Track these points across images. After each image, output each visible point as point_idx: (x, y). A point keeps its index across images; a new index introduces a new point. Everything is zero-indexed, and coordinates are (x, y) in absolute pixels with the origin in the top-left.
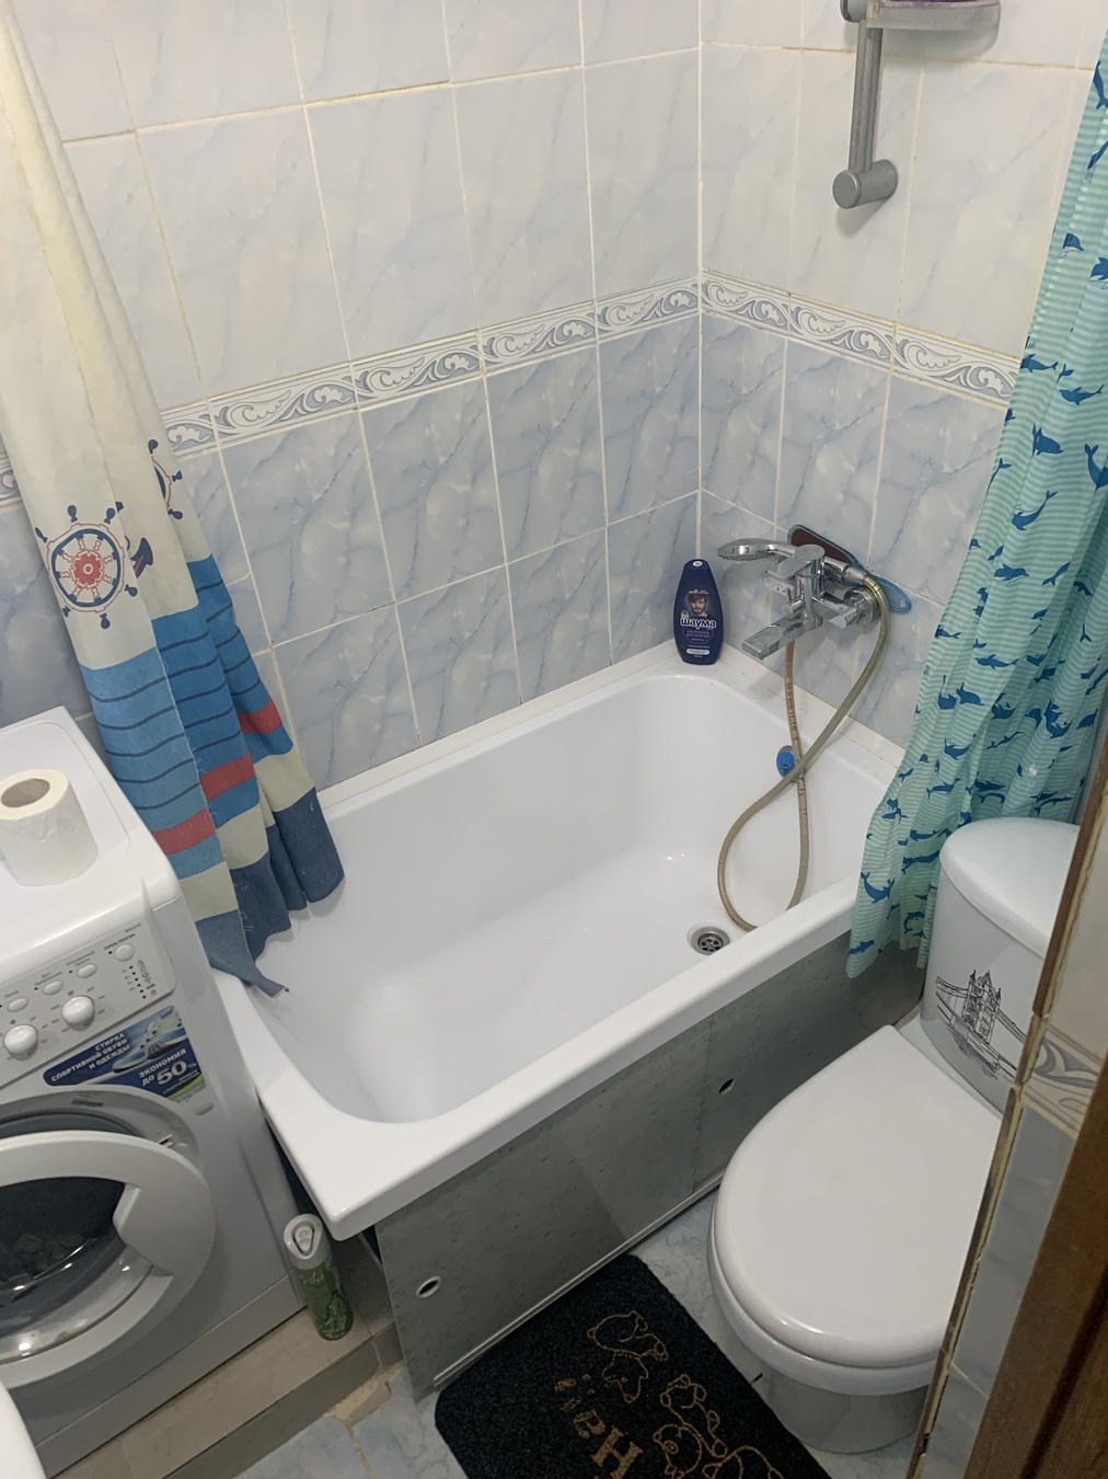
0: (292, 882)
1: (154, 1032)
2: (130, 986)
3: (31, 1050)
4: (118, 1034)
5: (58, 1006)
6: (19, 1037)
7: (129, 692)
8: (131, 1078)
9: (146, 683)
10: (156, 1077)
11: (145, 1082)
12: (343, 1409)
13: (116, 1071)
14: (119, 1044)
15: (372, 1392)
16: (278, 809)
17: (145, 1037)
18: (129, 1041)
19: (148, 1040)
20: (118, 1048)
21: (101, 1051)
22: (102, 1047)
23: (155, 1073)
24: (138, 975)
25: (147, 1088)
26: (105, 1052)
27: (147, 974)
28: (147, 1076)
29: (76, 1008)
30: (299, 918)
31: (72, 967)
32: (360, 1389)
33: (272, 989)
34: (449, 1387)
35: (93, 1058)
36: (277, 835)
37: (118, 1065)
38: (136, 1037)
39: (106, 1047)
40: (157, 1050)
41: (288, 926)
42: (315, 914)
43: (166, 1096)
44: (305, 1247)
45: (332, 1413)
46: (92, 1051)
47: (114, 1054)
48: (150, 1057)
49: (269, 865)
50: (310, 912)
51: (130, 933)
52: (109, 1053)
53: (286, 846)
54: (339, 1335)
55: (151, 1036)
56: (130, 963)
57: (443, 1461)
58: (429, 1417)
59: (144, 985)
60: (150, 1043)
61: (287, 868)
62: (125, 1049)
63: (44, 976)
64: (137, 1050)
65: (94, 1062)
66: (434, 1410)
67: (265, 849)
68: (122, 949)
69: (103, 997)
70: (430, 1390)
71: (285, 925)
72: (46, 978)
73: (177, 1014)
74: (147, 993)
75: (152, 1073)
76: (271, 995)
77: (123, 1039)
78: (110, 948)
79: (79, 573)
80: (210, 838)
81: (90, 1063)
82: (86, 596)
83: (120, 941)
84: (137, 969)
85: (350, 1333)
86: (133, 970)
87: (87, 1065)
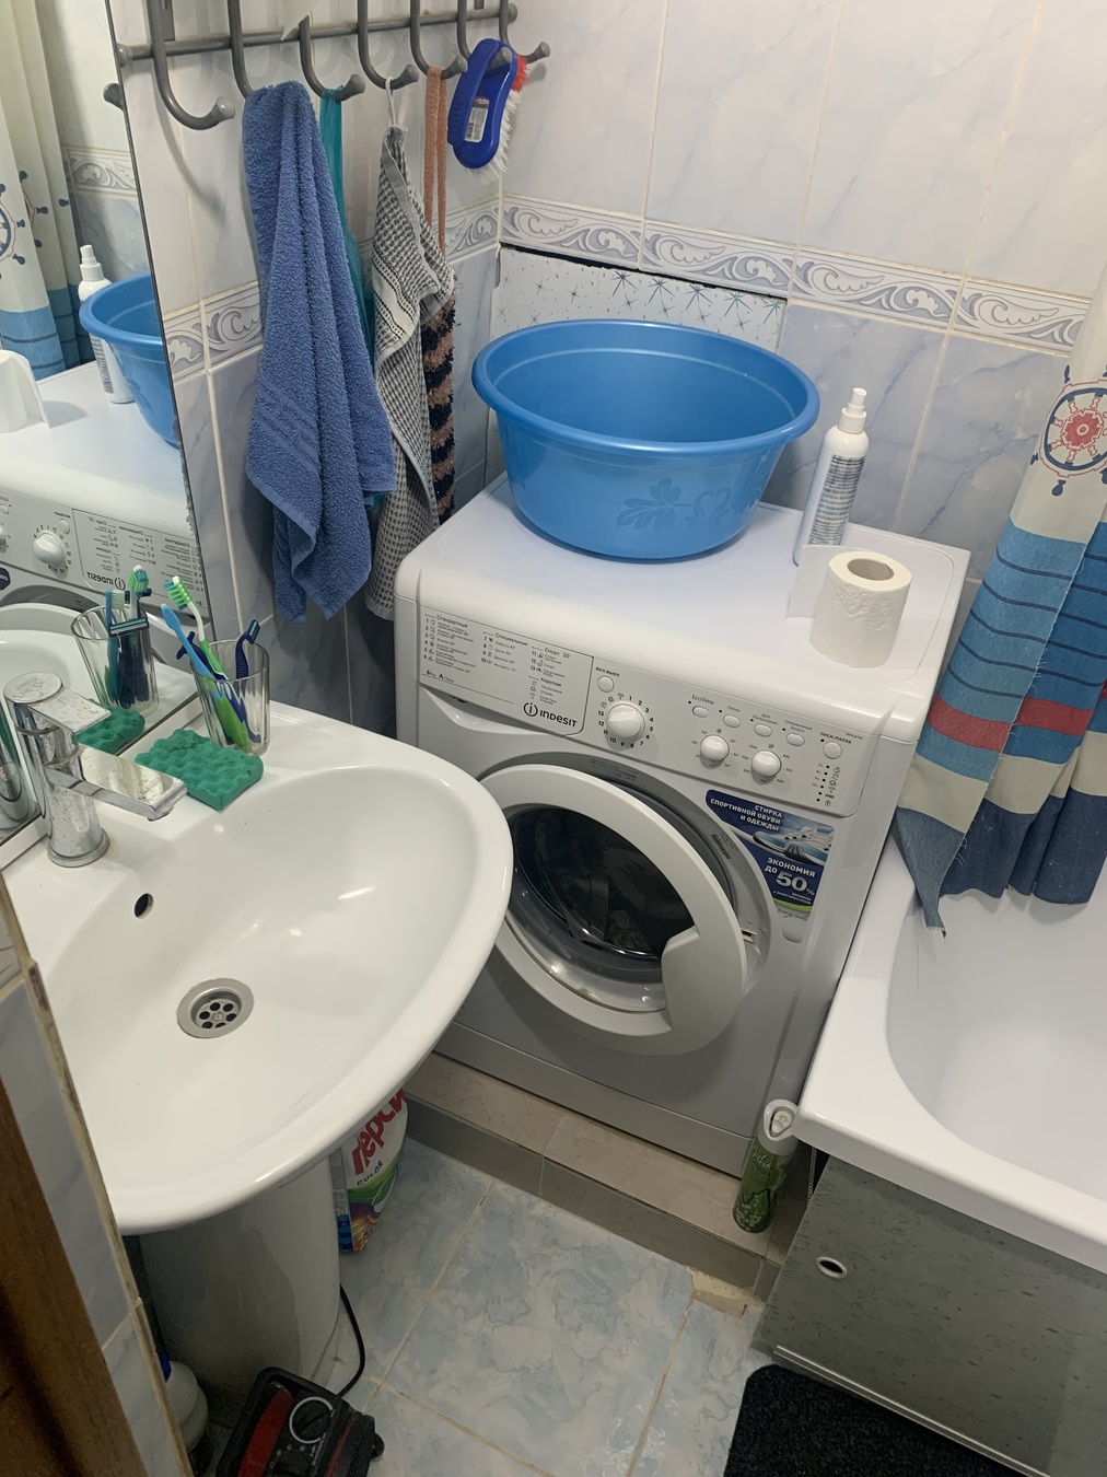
0: (1034, 863)
1: (804, 836)
2: (816, 781)
3: (714, 763)
4: (779, 812)
5: (756, 748)
6: (715, 745)
7: (1028, 567)
8: (761, 855)
9: (1049, 571)
10: (778, 874)
11: (769, 869)
12: (703, 1281)
13: (755, 839)
14: (773, 820)
15: (730, 1296)
16: (1078, 788)
17: (795, 833)
18: (781, 825)
19: (795, 838)
20: (769, 822)
21: (757, 812)
22: (760, 810)
23: (781, 869)
24: (828, 778)
25: (767, 875)
26: (759, 816)
27: (835, 784)
28: (772, 865)
29: (766, 760)
30: (1013, 899)
31: (788, 727)
32: (726, 1285)
33: (932, 920)
34: (784, 1370)
35: (748, 812)
36: (1056, 810)
37: (760, 834)
38: (790, 827)
39: (762, 813)
40: (795, 852)
41: (999, 895)
42: (1032, 912)
43: (774, 896)
44: (776, 1129)
45: (693, 1273)
46: (750, 805)
47: (764, 824)
48: (786, 853)
49: (1027, 826)
50: (1028, 905)
51: (849, 738)
52: (761, 819)
53: (1055, 827)
54: (744, 1226)
55: (799, 837)
56: (829, 762)
57: (728, 1408)
58: (751, 1367)
59: (826, 791)
60: (795, 842)
61: (1040, 846)
62: (774, 828)
63: (764, 715)
64: (781, 837)
65: (747, 816)
66: (759, 1367)
67: (1035, 810)
68: (832, 746)
69: (791, 770)
70: (769, 1351)
71: (996, 893)
72: (765, 718)
73: (832, 838)
74: (823, 798)
75: (778, 867)
76: (928, 924)
77: (779, 818)
78: (825, 737)
79: (1071, 428)
80: (992, 753)
81: (744, 814)
82: (1061, 454)
83: (837, 738)
84: (831, 772)
85: (753, 1235)
86: (827, 770)
87: (741, 813)
